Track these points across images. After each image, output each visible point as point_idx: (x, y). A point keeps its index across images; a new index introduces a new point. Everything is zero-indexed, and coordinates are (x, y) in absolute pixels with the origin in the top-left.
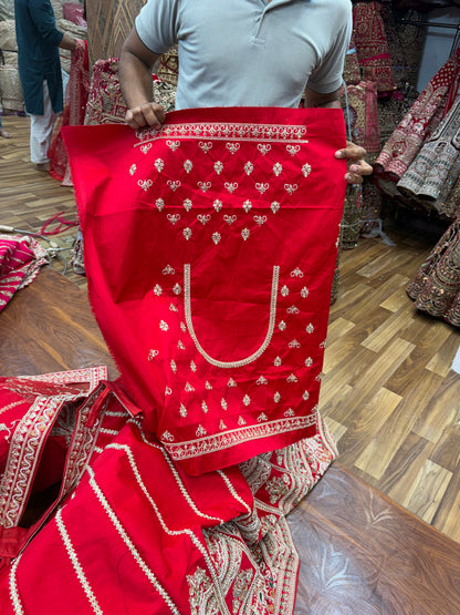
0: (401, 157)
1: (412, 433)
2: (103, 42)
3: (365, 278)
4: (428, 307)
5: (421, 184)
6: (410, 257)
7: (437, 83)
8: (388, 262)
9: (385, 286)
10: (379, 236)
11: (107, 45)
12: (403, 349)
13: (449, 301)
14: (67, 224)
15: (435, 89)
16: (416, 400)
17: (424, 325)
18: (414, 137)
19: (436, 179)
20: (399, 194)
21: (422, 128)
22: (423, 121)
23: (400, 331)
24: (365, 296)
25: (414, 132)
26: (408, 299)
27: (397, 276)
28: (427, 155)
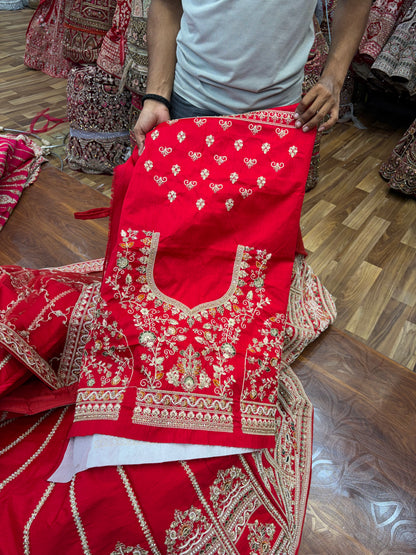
0: (375, 39)
1: (392, 299)
3: (341, 161)
4: (401, 187)
5: (395, 66)
6: (380, 140)
8: (361, 145)
9: (359, 169)
10: (351, 121)
12: (379, 226)
14: (54, 121)
16: (394, 271)
17: (397, 203)
18: (388, 18)
19: (409, 60)
20: (372, 77)
21: (396, 8)
23: (375, 210)
24: (342, 178)
25: (388, 11)
26: (381, 180)
27: (370, 158)
28: (400, 36)
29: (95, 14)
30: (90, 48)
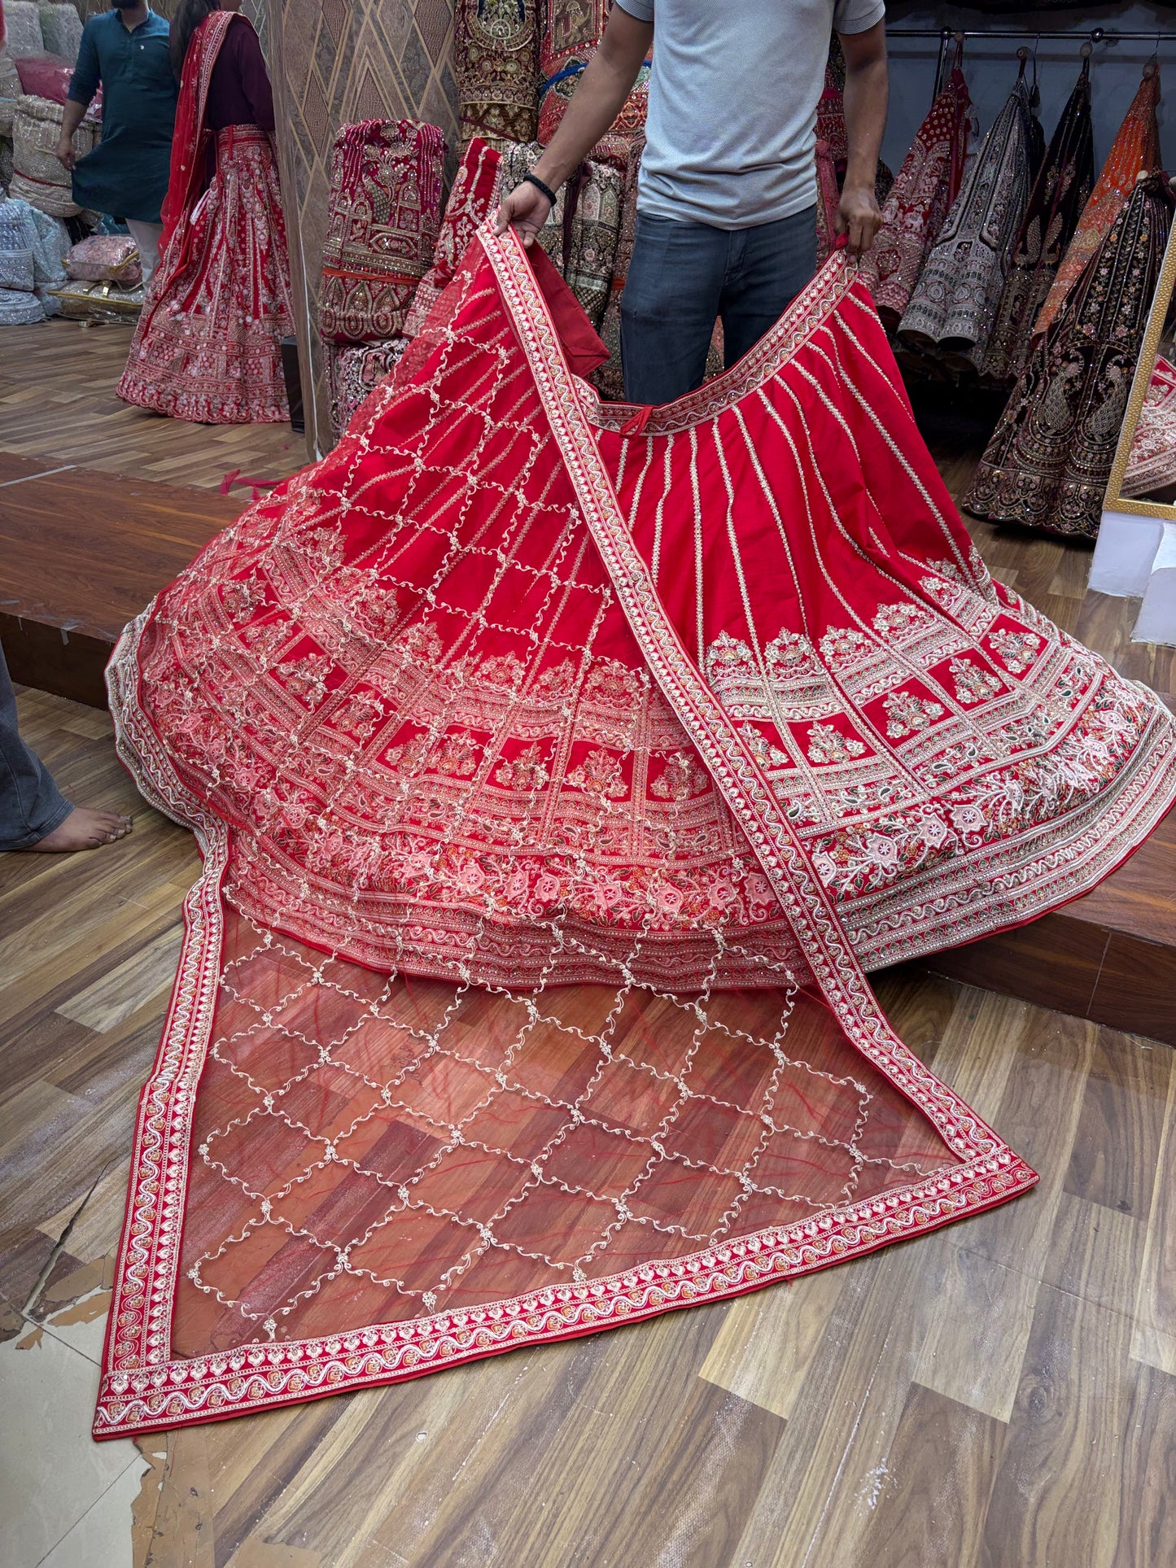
0: (897, 278)
2: (330, 94)
5: (942, 322)
7: (930, 138)
11: (339, 97)
13: (1052, 495)
15: (928, 149)
18: (911, 241)
19: (969, 307)
21: (920, 220)
22: (920, 208)
25: (908, 229)
28: (941, 268)
29: (395, 245)
30: (386, 309)
